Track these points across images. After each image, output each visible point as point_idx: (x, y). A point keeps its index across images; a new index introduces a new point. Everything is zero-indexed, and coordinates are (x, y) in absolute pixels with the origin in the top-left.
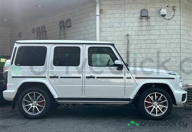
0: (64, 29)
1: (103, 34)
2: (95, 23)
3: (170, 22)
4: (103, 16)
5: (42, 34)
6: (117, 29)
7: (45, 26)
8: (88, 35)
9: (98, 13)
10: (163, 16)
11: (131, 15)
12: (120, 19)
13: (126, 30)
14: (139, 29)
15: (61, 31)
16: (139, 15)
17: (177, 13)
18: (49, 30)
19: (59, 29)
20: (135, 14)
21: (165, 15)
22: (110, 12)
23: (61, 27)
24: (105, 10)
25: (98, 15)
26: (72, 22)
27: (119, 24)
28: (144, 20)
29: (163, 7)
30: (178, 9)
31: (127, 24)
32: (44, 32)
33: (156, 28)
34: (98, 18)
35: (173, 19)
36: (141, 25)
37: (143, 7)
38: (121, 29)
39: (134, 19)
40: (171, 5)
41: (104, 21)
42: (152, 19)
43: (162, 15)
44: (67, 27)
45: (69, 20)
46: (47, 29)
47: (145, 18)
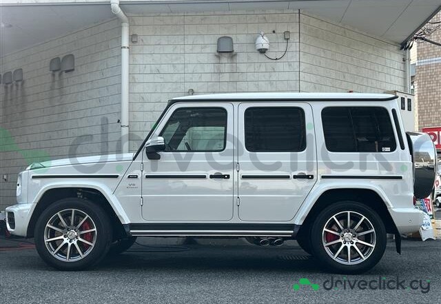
0: (60, 74)
1: (138, 88)
2: (120, 65)
3: (280, 66)
4: (137, 48)
5: (15, 87)
6: (168, 78)
7: (21, 69)
8: (107, 89)
9: (125, 41)
10: (263, 51)
11: (198, 49)
12: (174, 57)
13: (187, 79)
14: (215, 78)
15: (54, 81)
16: (214, 49)
17: (294, 47)
18: (29, 79)
19: (50, 75)
20: (206, 47)
21: (267, 49)
22: (153, 40)
23: (54, 71)
24: (141, 37)
25: (124, 47)
26: (75, 60)
27: (172, 68)
28: (225, 59)
29: (262, 33)
30: (294, 38)
31: (190, 68)
32: (20, 83)
33: (250, 77)
34: (125, 52)
35: (284, 59)
36: (219, 69)
37: (223, 32)
38: (175, 78)
39: (203, 58)
40: (281, 29)
41: (139, 59)
42: (241, 58)
43: (259, 50)
44: (67, 71)
45: (71, 57)
46: (25, 77)
47: (226, 55)
